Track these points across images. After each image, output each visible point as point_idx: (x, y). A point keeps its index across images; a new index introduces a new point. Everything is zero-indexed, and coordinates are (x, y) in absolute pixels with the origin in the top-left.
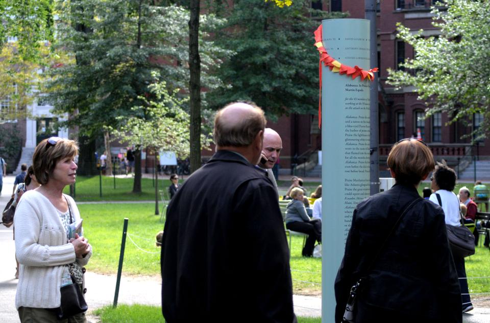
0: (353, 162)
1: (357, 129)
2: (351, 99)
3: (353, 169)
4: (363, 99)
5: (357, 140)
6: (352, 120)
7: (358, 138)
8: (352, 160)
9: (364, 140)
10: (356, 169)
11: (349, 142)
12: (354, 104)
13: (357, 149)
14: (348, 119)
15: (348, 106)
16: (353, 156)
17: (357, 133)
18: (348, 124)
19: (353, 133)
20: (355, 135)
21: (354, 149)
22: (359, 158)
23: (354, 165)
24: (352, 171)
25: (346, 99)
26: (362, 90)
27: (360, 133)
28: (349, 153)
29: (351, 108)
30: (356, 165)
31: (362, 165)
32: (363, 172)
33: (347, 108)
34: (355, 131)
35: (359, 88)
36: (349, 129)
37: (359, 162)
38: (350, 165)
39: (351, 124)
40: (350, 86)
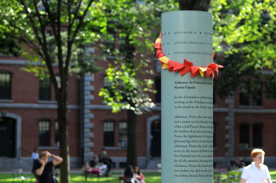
0: (183, 166)
1: (186, 129)
2: (180, 97)
3: (182, 173)
4: (195, 97)
5: (187, 141)
6: (181, 120)
7: (188, 139)
8: (182, 163)
9: (196, 141)
10: (186, 173)
11: (178, 144)
12: (183, 103)
13: (188, 151)
14: (177, 120)
15: (177, 105)
16: (183, 159)
17: (186, 134)
18: (177, 124)
19: (182, 134)
20: (185, 136)
21: (183, 151)
22: (189, 161)
23: (183, 168)
24: (181, 176)
25: (175, 97)
26: (193, 88)
27: (191, 134)
28: (178, 156)
29: (180, 107)
30: (187, 169)
31: (194, 169)
32: (196, 176)
33: (176, 107)
34: (184, 131)
35: (189, 85)
36: (178, 129)
37: (190, 165)
38: (179, 168)
39: (180, 124)
40: (180, 83)
